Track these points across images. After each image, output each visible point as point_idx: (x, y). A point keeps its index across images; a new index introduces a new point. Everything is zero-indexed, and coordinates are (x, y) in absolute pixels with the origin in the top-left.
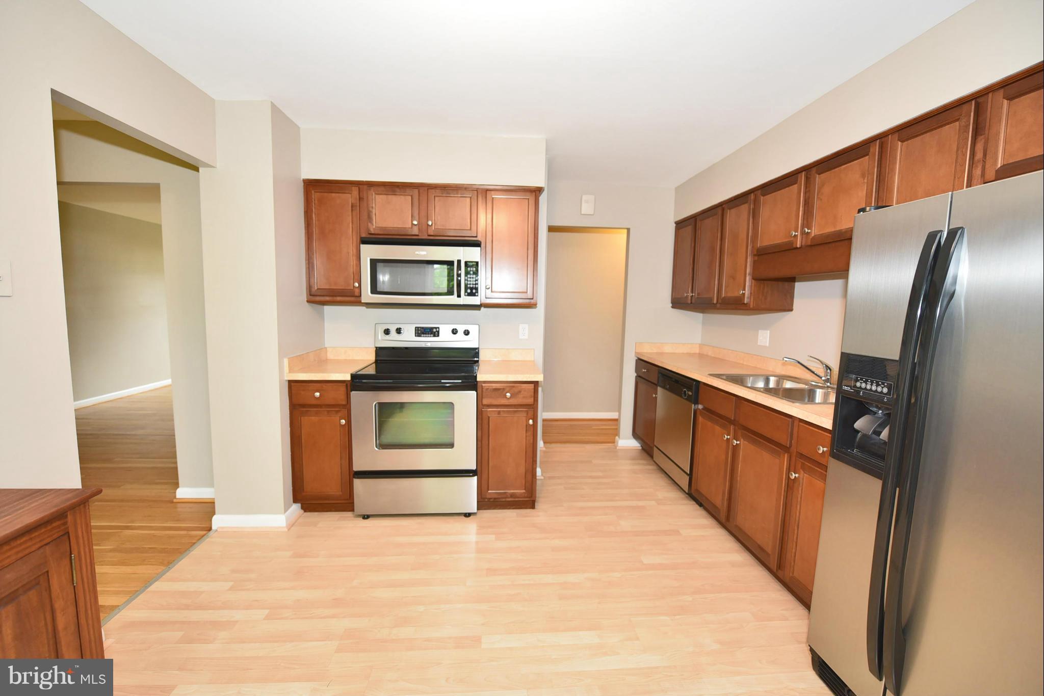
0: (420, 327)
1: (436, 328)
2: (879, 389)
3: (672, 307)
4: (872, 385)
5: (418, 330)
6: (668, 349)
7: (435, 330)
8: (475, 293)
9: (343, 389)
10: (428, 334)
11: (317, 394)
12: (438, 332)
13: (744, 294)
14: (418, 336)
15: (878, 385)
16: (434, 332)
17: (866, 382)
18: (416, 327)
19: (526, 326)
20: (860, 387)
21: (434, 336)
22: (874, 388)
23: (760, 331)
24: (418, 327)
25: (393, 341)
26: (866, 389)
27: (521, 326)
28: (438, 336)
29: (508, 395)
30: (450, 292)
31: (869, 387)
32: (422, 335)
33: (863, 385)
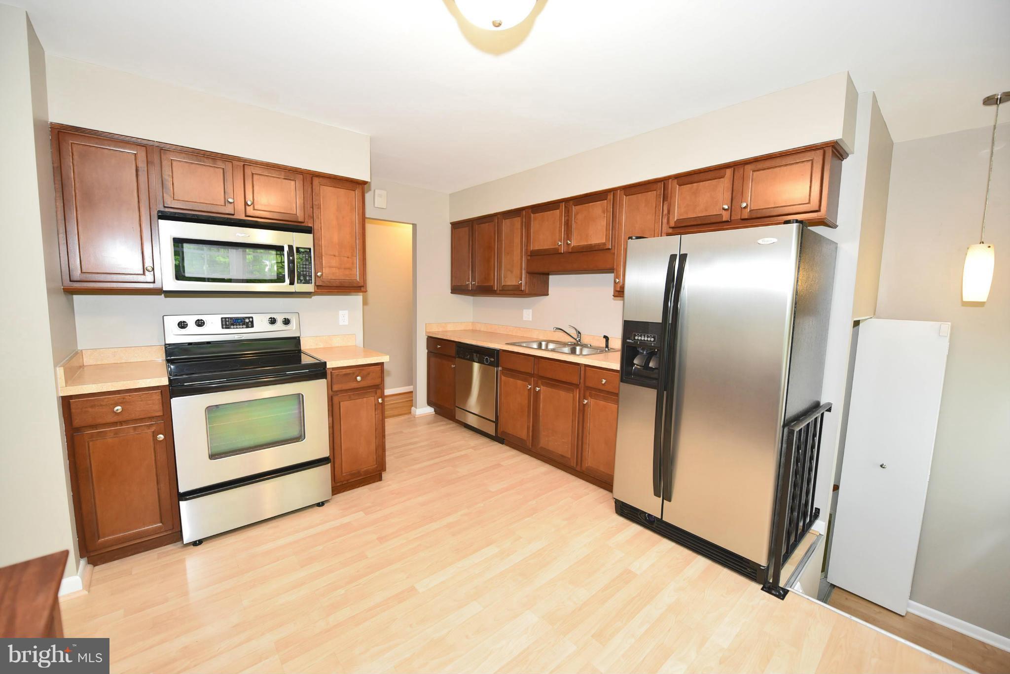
0: (228, 318)
1: (249, 318)
2: (649, 339)
3: (451, 293)
4: (644, 337)
5: (226, 321)
6: (450, 328)
7: (247, 320)
8: (309, 280)
9: (157, 397)
10: (240, 325)
11: (118, 408)
12: (252, 322)
13: (521, 283)
14: (226, 328)
15: (648, 337)
16: (248, 323)
17: (641, 336)
18: (222, 318)
19: (346, 312)
20: (638, 340)
21: (247, 327)
22: (646, 339)
23: (524, 310)
24: (225, 318)
25: (192, 335)
26: (641, 340)
27: (341, 312)
28: (252, 326)
29: (359, 378)
30: (280, 279)
31: (643, 339)
32: (232, 327)
33: (640, 338)
